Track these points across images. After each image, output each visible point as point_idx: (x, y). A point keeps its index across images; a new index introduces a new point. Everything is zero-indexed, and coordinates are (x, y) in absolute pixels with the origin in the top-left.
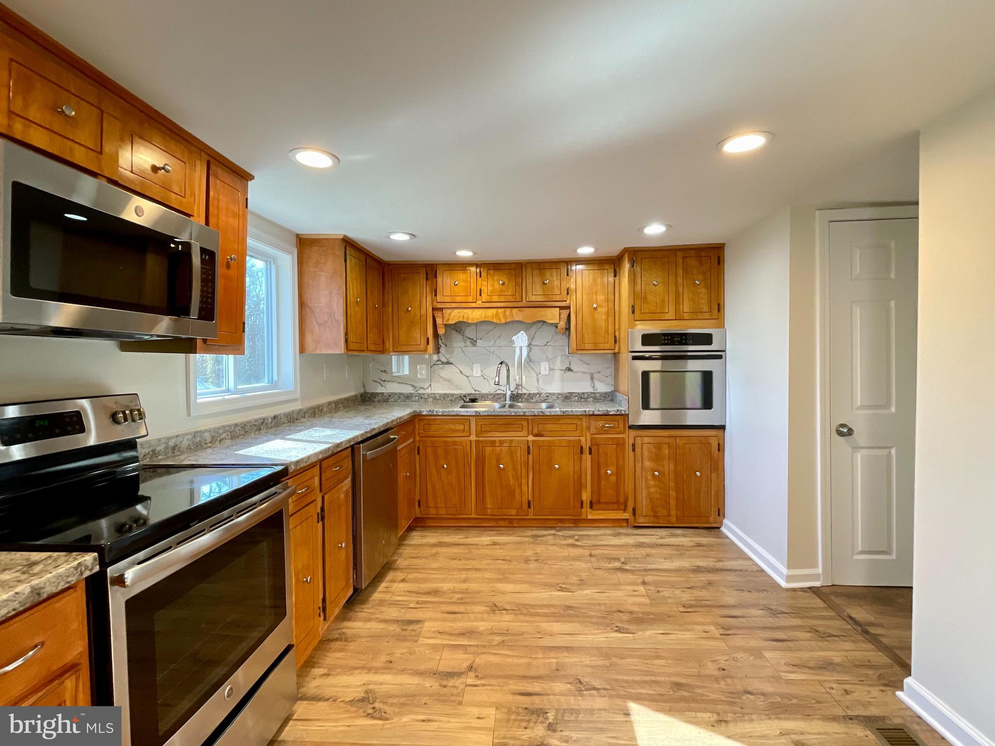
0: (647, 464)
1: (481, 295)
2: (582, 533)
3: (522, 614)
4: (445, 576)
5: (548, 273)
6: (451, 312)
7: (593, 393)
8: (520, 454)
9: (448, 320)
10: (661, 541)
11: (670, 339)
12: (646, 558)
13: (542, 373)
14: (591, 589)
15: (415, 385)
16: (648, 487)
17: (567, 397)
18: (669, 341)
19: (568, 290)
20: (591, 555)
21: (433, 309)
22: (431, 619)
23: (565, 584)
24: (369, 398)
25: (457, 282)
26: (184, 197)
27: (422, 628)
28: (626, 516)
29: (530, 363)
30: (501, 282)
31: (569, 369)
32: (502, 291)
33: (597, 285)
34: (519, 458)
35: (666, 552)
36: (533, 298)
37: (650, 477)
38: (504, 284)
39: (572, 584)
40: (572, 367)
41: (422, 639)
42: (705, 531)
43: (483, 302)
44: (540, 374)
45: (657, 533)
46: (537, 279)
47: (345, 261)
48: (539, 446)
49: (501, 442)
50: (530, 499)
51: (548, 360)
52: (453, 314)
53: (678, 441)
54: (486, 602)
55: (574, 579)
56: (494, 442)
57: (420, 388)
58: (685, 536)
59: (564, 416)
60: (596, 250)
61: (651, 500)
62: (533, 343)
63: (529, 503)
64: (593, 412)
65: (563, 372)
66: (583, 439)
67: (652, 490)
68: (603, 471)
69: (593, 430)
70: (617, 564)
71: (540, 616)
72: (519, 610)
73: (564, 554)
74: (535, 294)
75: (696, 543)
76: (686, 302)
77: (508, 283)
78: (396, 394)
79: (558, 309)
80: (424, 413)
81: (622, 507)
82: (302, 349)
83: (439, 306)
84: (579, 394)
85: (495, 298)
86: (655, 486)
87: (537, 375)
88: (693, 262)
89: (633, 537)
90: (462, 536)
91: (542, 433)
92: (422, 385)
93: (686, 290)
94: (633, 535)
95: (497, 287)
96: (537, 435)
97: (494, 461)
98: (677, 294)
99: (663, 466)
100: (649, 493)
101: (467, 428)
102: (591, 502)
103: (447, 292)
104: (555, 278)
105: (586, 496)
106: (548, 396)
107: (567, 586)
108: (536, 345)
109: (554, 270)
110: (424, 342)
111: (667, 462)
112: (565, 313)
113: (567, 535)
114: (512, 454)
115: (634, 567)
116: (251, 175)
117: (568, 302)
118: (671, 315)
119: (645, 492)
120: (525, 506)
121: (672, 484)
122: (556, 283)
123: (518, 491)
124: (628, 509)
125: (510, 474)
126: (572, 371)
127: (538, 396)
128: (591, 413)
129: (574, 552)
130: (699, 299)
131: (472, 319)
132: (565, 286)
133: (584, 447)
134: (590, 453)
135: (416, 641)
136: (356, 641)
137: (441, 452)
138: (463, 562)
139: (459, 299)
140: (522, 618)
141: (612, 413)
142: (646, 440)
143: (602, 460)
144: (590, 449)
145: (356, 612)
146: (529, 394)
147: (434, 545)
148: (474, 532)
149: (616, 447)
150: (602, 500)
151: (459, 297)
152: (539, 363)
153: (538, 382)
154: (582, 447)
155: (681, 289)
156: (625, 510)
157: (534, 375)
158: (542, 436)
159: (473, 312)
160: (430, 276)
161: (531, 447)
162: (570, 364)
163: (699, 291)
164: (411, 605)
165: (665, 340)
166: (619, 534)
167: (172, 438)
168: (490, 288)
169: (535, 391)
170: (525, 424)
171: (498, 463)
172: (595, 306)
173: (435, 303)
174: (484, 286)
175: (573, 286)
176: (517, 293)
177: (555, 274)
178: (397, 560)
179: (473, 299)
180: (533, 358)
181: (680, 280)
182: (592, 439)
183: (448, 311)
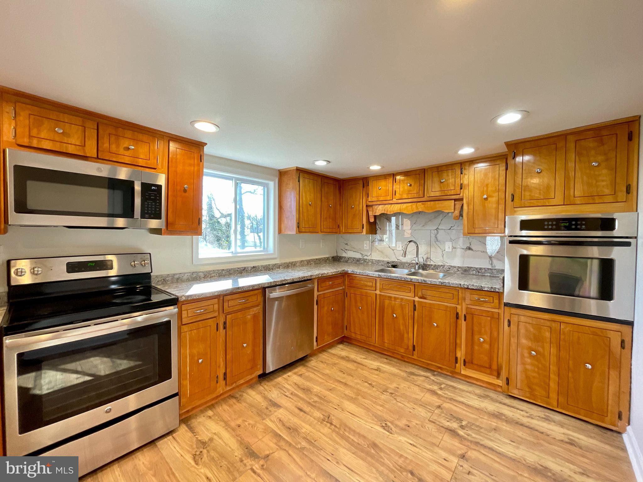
0: (524, 341)
1: (395, 195)
2: (452, 384)
3: (338, 433)
4: (323, 381)
5: (445, 175)
6: (378, 207)
7: (490, 269)
8: (408, 310)
9: (376, 212)
10: (525, 420)
11: (555, 225)
12: (490, 431)
13: (446, 251)
14: (408, 438)
15: (363, 253)
16: (524, 364)
17: (466, 271)
18: (554, 227)
19: (461, 185)
20: (439, 407)
21: (367, 206)
22: (286, 409)
23: (392, 423)
24: (339, 259)
25: (380, 187)
26: (149, 160)
27: (275, 411)
28: (499, 382)
29: (437, 243)
30: (408, 184)
31: (469, 249)
32: (409, 191)
33: (488, 179)
34: (407, 312)
35: (520, 434)
36: (432, 194)
37: (526, 355)
38: (411, 185)
39: (396, 426)
40: (472, 247)
41: (268, 420)
42: (596, 430)
43: (397, 199)
44: (444, 251)
45: (528, 410)
46: (436, 179)
47: (299, 181)
48: (423, 305)
49: (395, 298)
50: (414, 344)
51: (451, 240)
52: (378, 209)
53: (562, 327)
54: (326, 411)
55: (402, 423)
56: (390, 297)
57: (365, 255)
58: (562, 425)
59: (442, 286)
60: (477, 149)
61: (527, 377)
62: (439, 228)
63: (414, 346)
64: (468, 286)
65: (464, 250)
66: (459, 307)
67: (529, 367)
68: (476, 337)
69: (468, 301)
70: (454, 425)
71: (347, 441)
72: (339, 429)
73: (417, 397)
74: (434, 190)
75: (569, 439)
76: (578, 186)
77: (414, 184)
78: (351, 258)
79: (453, 201)
80: (349, 272)
81: (495, 373)
82: (280, 232)
83: (370, 204)
84: (477, 269)
85: (405, 196)
86: (532, 364)
87: (442, 252)
88: (591, 144)
89: (497, 404)
90: (364, 357)
91: (425, 296)
92: (366, 253)
93: (578, 174)
94: (500, 403)
95: (406, 188)
96: (421, 298)
97: (390, 311)
98: (567, 178)
99: (543, 347)
100: (525, 371)
101: (374, 285)
102: (465, 361)
103: (375, 194)
104: (450, 177)
105: (461, 354)
106: (450, 268)
107: (392, 427)
108: (442, 229)
109: (450, 171)
110: (361, 227)
111: (548, 345)
112: (458, 204)
113: (438, 381)
114: (402, 307)
115: (468, 435)
116: (204, 143)
117: (461, 195)
118: (559, 199)
119: (520, 368)
120: (411, 348)
121: (553, 368)
122: (451, 181)
123: (406, 335)
124: (501, 376)
125: (401, 321)
126: (472, 250)
127: (442, 267)
128: (466, 287)
129: (429, 398)
130: (597, 181)
131: (390, 212)
132: (458, 181)
133: (460, 314)
134: (465, 320)
135: (264, 419)
136: (241, 403)
137: (358, 298)
138: (345, 376)
139: (381, 199)
140: (334, 435)
141: (486, 289)
142: (523, 319)
143: (476, 329)
144: (465, 316)
145: (261, 385)
146: (435, 265)
147: (343, 358)
148: (374, 356)
149: (491, 320)
150: (475, 362)
151: (382, 197)
152: (444, 242)
153: (443, 256)
154: (457, 314)
155: (572, 174)
156: (498, 376)
157: (440, 251)
158: (425, 298)
159: (390, 207)
160: (365, 185)
161: (417, 306)
162: (470, 244)
163: (597, 173)
164: (287, 394)
165: (548, 225)
166: (486, 397)
167: (177, 274)
168: (401, 189)
169: (440, 264)
170: (412, 288)
171: (393, 313)
172: (485, 196)
173: (368, 202)
174: (398, 188)
175: (465, 182)
176: (420, 192)
177: (450, 174)
178: (313, 360)
179: (390, 198)
180: (439, 238)
181: (571, 165)
182: (467, 308)
183: (376, 207)
